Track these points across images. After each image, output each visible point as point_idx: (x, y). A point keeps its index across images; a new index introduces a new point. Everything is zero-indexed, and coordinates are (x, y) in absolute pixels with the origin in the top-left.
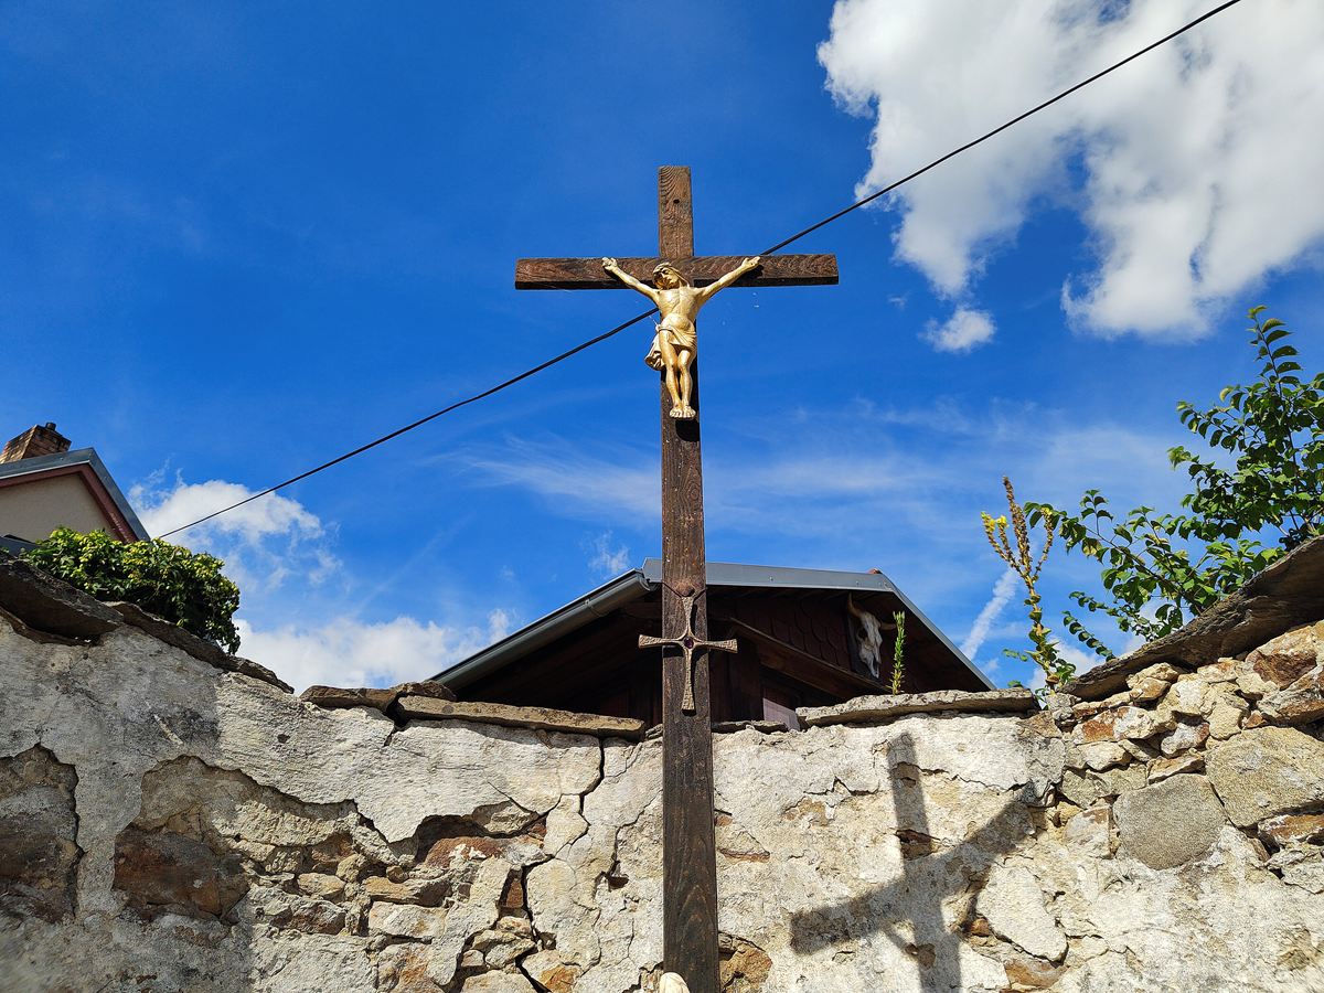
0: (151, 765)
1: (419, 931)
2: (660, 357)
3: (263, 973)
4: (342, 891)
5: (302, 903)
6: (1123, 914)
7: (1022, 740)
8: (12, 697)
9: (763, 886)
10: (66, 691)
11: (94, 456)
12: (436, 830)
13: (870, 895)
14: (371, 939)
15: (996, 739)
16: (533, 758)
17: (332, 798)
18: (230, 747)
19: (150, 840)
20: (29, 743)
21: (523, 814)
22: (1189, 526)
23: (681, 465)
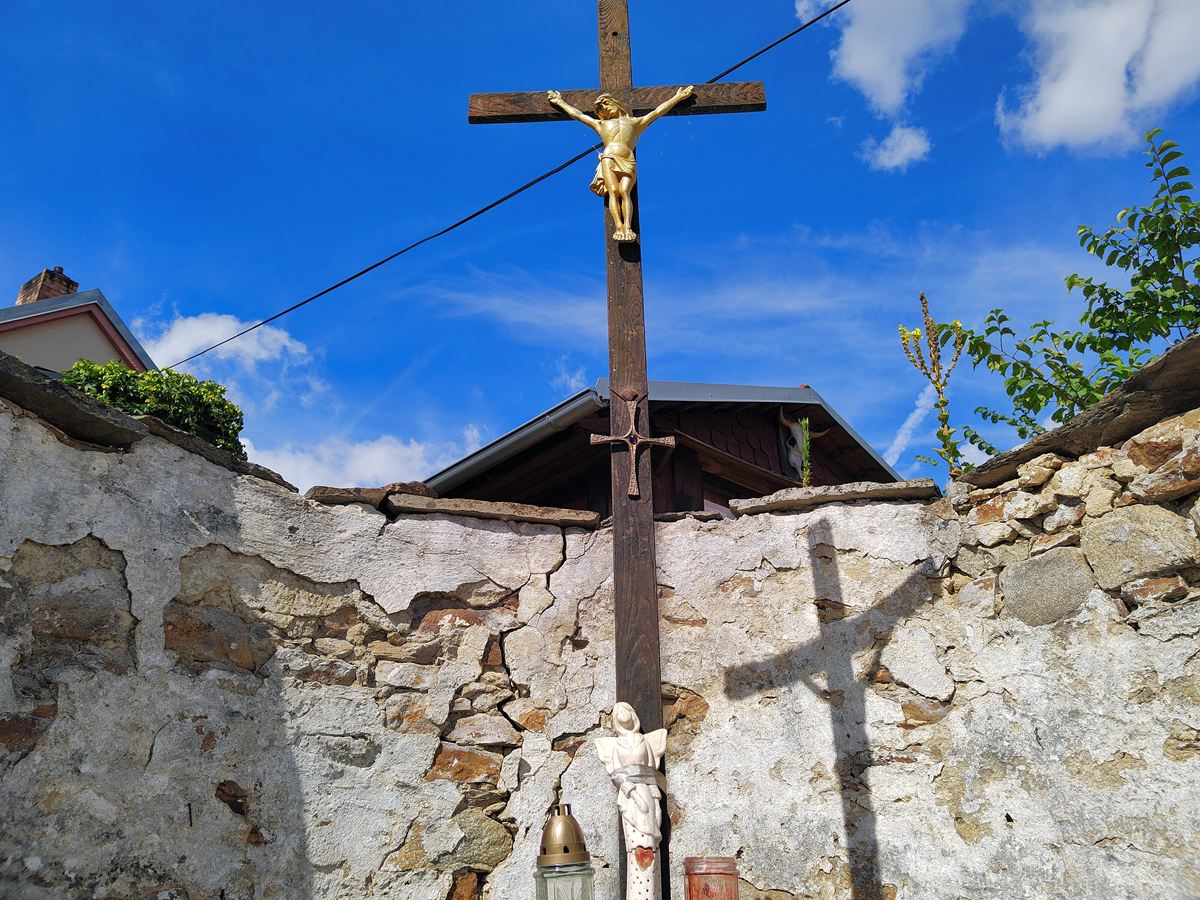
0: (186, 551)
1: (418, 683)
2: (603, 183)
3: (293, 715)
4: (352, 652)
5: (320, 661)
6: (1003, 663)
7: (924, 522)
8: (64, 495)
9: (701, 646)
10: (108, 490)
11: (101, 297)
12: (426, 604)
13: (791, 652)
14: (378, 689)
15: (903, 523)
16: (506, 544)
17: (338, 579)
18: (249, 537)
19: (192, 611)
20: (83, 533)
21: (499, 590)
22: (1085, 340)
23: (624, 284)
